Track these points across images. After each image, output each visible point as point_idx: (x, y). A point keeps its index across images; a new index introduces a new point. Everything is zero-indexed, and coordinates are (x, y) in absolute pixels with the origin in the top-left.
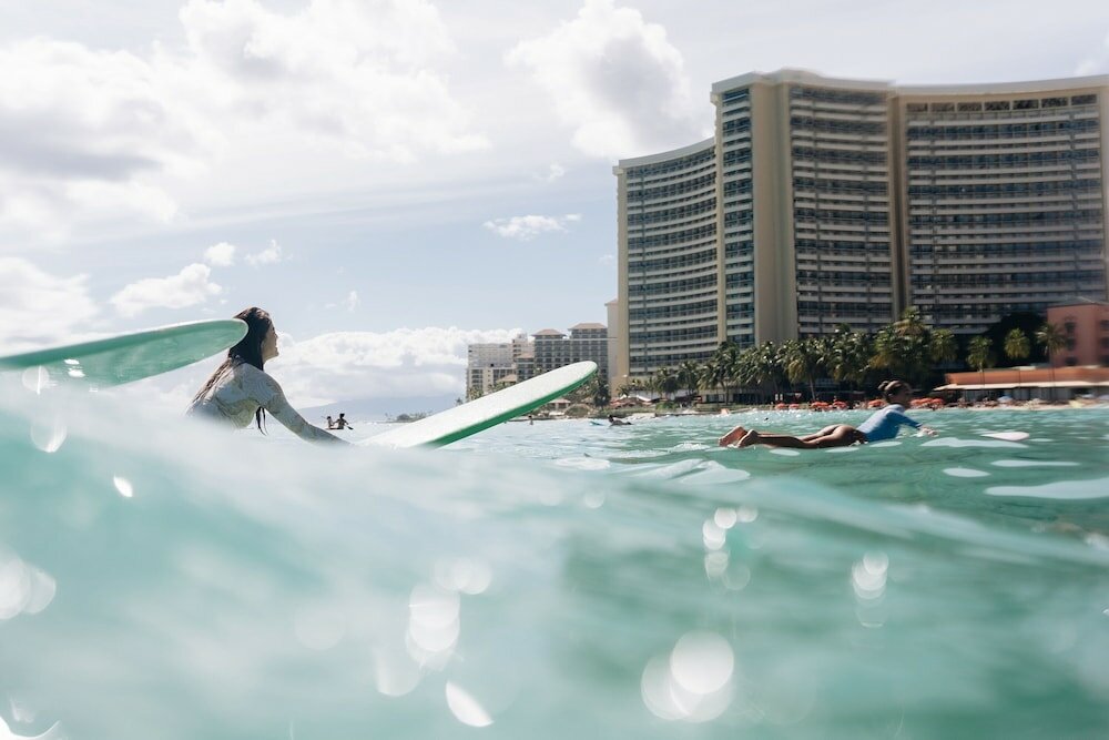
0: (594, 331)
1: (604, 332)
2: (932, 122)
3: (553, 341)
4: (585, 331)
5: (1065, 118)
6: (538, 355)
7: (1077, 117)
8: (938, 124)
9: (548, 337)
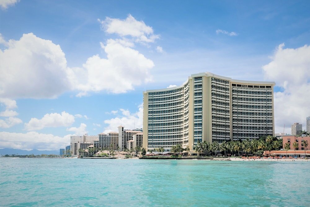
0: (115, 134)
1: (117, 135)
2: (237, 89)
3: (101, 136)
4: (113, 134)
5: (265, 91)
6: (100, 140)
7: (268, 91)
8: (239, 89)
9: (103, 135)
